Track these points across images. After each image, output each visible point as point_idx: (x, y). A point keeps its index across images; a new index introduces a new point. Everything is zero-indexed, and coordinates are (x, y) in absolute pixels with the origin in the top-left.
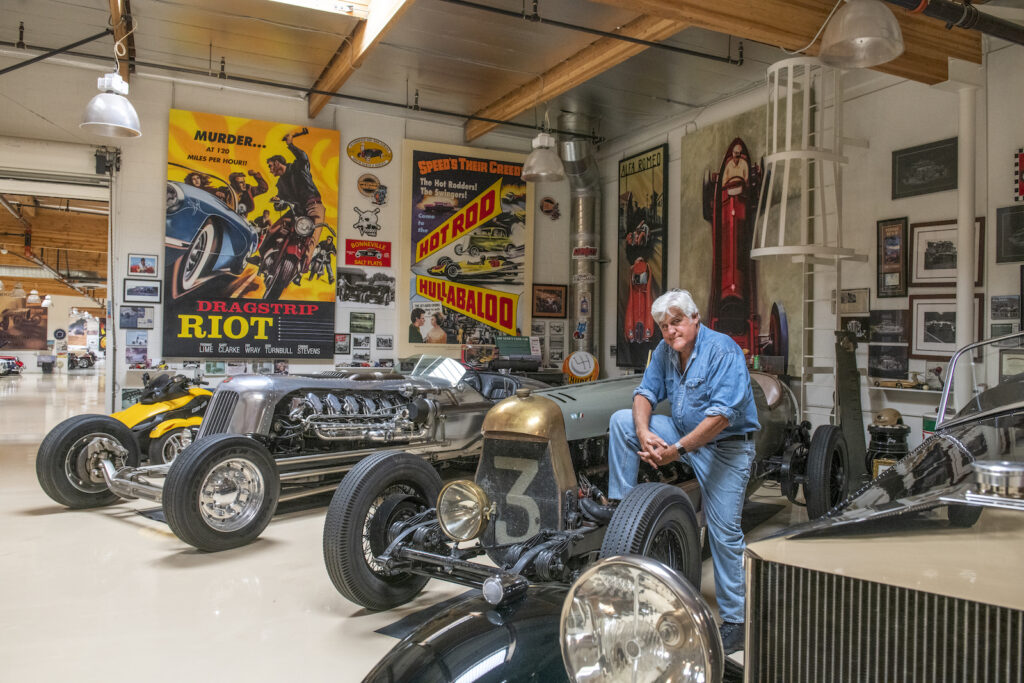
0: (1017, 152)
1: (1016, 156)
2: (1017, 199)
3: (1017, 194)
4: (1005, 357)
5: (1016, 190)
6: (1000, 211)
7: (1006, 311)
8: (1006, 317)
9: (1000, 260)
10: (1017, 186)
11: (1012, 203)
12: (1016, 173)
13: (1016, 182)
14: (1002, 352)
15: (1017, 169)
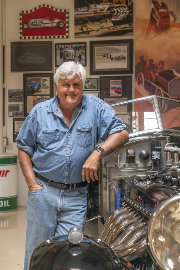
0: (21, 13)
1: (21, 15)
2: (21, 38)
3: (21, 35)
4: (16, 122)
5: (21, 33)
6: (12, 44)
7: (16, 97)
8: (16, 101)
9: (13, 70)
10: (21, 31)
11: (18, 40)
12: (21, 24)
13: (21, 29)
14: (14, 120)
15: (21, 21)
